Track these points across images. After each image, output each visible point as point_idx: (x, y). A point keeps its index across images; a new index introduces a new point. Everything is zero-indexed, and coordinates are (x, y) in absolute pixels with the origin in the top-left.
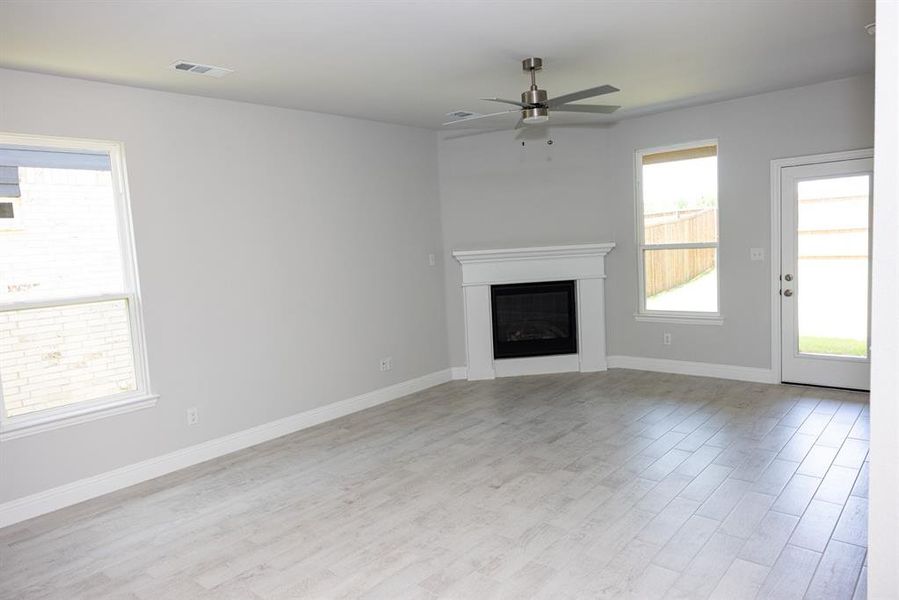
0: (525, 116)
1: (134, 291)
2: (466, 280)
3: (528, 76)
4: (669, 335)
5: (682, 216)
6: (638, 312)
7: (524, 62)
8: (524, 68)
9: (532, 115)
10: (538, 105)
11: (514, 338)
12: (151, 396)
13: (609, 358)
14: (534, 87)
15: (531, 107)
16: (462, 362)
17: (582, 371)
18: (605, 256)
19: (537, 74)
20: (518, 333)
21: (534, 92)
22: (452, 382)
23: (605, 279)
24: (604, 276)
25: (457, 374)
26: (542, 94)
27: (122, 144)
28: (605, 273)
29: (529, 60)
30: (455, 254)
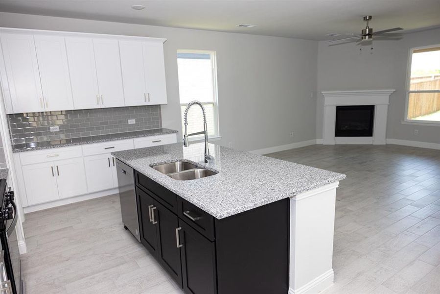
0: (362, 39)
1: (215, 101)
2: (326, 103)
3: (366, 22)
4: (417, 131)
5: (436, 78)
6: (403, 120)
7: (364, 17)
8: (364, 20)
9: (366, 38)
10: (368, 35)
11: (344, 129)
12: (219, 136)
13: (387, 139)
14: (368, 27)
15: (365, 35)
16: (321, 137)
17: (374, 144)
18: (390, 95)
19: (369, 22)
20: (346, 127)
21: (367, 29)
22: (316, 145)
23: (389, 105)
24: (389, 104)
25: (319, 142)
26: (370, 30)
27: (215, 52)
28: (389, 102)
29: (367, 17)
30: (322, 92)
